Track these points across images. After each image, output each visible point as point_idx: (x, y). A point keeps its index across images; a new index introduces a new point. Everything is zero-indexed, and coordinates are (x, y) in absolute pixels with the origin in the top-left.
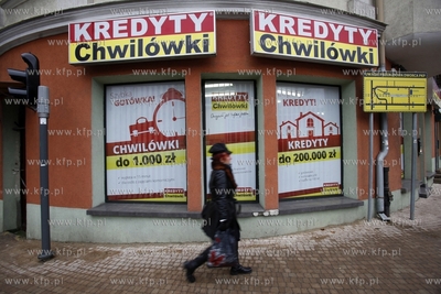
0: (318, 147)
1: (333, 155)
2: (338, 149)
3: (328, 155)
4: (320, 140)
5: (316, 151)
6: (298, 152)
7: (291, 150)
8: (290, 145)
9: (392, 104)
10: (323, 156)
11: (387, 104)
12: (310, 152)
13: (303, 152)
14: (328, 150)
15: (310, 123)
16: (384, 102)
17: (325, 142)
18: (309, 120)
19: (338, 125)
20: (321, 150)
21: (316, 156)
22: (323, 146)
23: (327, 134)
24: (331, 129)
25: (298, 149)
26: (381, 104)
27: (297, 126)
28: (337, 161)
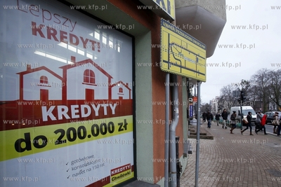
0: (102, 116)
1: (123, 127)
2: (129, 118)
3: (117, 127)
4: (105, 106)
5: (99, 122)
6: (65, 127)
7: (50, 122)
8: (46, 113)
9: (185, 68)
10: (109, 129)
11: (181, 67)
12: (88, 125)
13: (76, 125)
14: (117, 121)
15: (89, 78)
16: (179, 63)
17: (113, 109)
18: (87, 72)
19: (130, 86)
20: (107, 121)
21: (98, 131)
22: (110, 115)
23: (115, 96)
24: (121, 90)
25: (64, 121)
26: (176, 65)
27: (64, 80)
28: (128, 135)
